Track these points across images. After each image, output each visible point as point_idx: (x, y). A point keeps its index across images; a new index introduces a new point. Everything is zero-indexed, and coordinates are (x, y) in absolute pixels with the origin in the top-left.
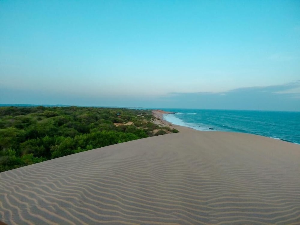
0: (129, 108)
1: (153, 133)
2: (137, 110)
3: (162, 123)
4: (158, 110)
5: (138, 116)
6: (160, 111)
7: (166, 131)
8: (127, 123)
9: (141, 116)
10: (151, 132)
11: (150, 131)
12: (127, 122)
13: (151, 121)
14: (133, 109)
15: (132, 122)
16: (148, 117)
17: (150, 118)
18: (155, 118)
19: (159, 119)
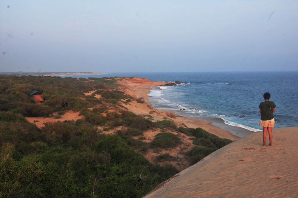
0: (57, 75)
1: (144, 141)
2: (80, 79)
3: (150, 110)
4: (133, 77)
5: (86, 94)
6: (138, 79)
7: (176, 134)
8: (62, 116)
9: (94, 95)
10: (136, 138)
11: (134, 135)
12: (62, 114)
13: (122, 107)
14: (70, 78)
15: (78, 113)
16: (114, 97)
17: (119, 98)
18: (132, 98)
19: (140, 101)
